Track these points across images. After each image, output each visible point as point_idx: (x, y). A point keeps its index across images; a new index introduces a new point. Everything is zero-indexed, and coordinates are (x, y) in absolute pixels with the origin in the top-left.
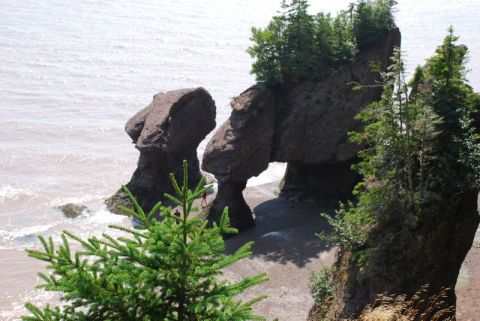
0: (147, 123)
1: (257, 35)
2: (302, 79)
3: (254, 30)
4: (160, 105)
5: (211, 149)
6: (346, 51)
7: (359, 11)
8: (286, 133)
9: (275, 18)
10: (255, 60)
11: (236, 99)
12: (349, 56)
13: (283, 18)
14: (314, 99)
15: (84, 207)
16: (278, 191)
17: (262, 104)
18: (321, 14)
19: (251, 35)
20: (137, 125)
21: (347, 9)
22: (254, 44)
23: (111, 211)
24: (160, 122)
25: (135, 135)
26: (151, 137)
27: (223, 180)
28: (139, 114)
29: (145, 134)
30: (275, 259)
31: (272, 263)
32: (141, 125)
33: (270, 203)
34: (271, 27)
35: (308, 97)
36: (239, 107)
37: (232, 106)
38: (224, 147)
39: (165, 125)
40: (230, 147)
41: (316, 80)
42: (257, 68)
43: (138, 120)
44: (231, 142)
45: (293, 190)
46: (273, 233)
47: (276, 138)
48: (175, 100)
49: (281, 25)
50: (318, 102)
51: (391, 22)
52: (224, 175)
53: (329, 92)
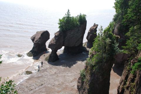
0: (36, 38)
1: (60, 20)
2: (69, 30)
3: (59, 19)
4: (39, 34)
5: (50, 43)
6: (77, 25)
7: (80, 17)
8: (66, 40)
9: (64, 17)
10: (59, 25)
11: (55, 33)
12: (78, 25)
13: (65, 17)
14: (71, 34)
15: (22, 55)
16: (63, 52)
17: (61, 34)
18: (72, 17)
19: (59, 20)
20: (33, 38)
21: (77, 16)
22: (59, 22)
23: (28, 56)
24: (39, 37)
25: (33, 40)
26: (37, 41)
27: (53, 50)
28: (34, 35)
29: (35, 40)
30: (64, 66)
31: (64, 67)
32: (34, 38)
33: (61, 54)
34: (63, 19)
35: (70, 33)
36: (56, 35)
37: (55, 35)
38: (53, 43)
39: (40, 38)
40: (55, 43)
41: (72, 30)
42: (60, 27)
43: (34, 37)
44: (55, 42)
45: (66, 52)
46: (63, 61)
47: (64, 41)
48: (42, 33)
49: (65, 18)
50: (72, 34)
51: (85, 19)
52: (53, 49)
53: (74, 32)
